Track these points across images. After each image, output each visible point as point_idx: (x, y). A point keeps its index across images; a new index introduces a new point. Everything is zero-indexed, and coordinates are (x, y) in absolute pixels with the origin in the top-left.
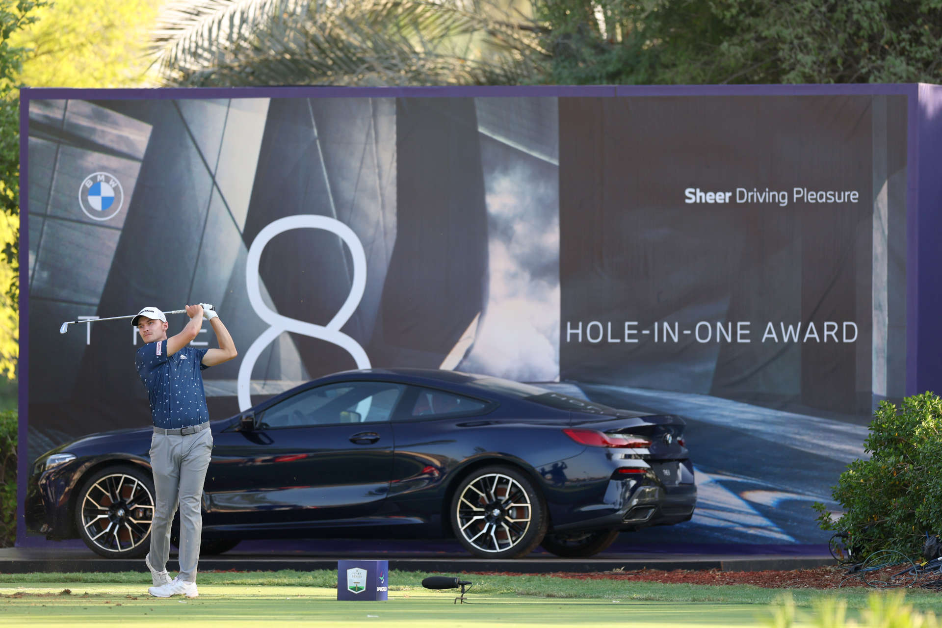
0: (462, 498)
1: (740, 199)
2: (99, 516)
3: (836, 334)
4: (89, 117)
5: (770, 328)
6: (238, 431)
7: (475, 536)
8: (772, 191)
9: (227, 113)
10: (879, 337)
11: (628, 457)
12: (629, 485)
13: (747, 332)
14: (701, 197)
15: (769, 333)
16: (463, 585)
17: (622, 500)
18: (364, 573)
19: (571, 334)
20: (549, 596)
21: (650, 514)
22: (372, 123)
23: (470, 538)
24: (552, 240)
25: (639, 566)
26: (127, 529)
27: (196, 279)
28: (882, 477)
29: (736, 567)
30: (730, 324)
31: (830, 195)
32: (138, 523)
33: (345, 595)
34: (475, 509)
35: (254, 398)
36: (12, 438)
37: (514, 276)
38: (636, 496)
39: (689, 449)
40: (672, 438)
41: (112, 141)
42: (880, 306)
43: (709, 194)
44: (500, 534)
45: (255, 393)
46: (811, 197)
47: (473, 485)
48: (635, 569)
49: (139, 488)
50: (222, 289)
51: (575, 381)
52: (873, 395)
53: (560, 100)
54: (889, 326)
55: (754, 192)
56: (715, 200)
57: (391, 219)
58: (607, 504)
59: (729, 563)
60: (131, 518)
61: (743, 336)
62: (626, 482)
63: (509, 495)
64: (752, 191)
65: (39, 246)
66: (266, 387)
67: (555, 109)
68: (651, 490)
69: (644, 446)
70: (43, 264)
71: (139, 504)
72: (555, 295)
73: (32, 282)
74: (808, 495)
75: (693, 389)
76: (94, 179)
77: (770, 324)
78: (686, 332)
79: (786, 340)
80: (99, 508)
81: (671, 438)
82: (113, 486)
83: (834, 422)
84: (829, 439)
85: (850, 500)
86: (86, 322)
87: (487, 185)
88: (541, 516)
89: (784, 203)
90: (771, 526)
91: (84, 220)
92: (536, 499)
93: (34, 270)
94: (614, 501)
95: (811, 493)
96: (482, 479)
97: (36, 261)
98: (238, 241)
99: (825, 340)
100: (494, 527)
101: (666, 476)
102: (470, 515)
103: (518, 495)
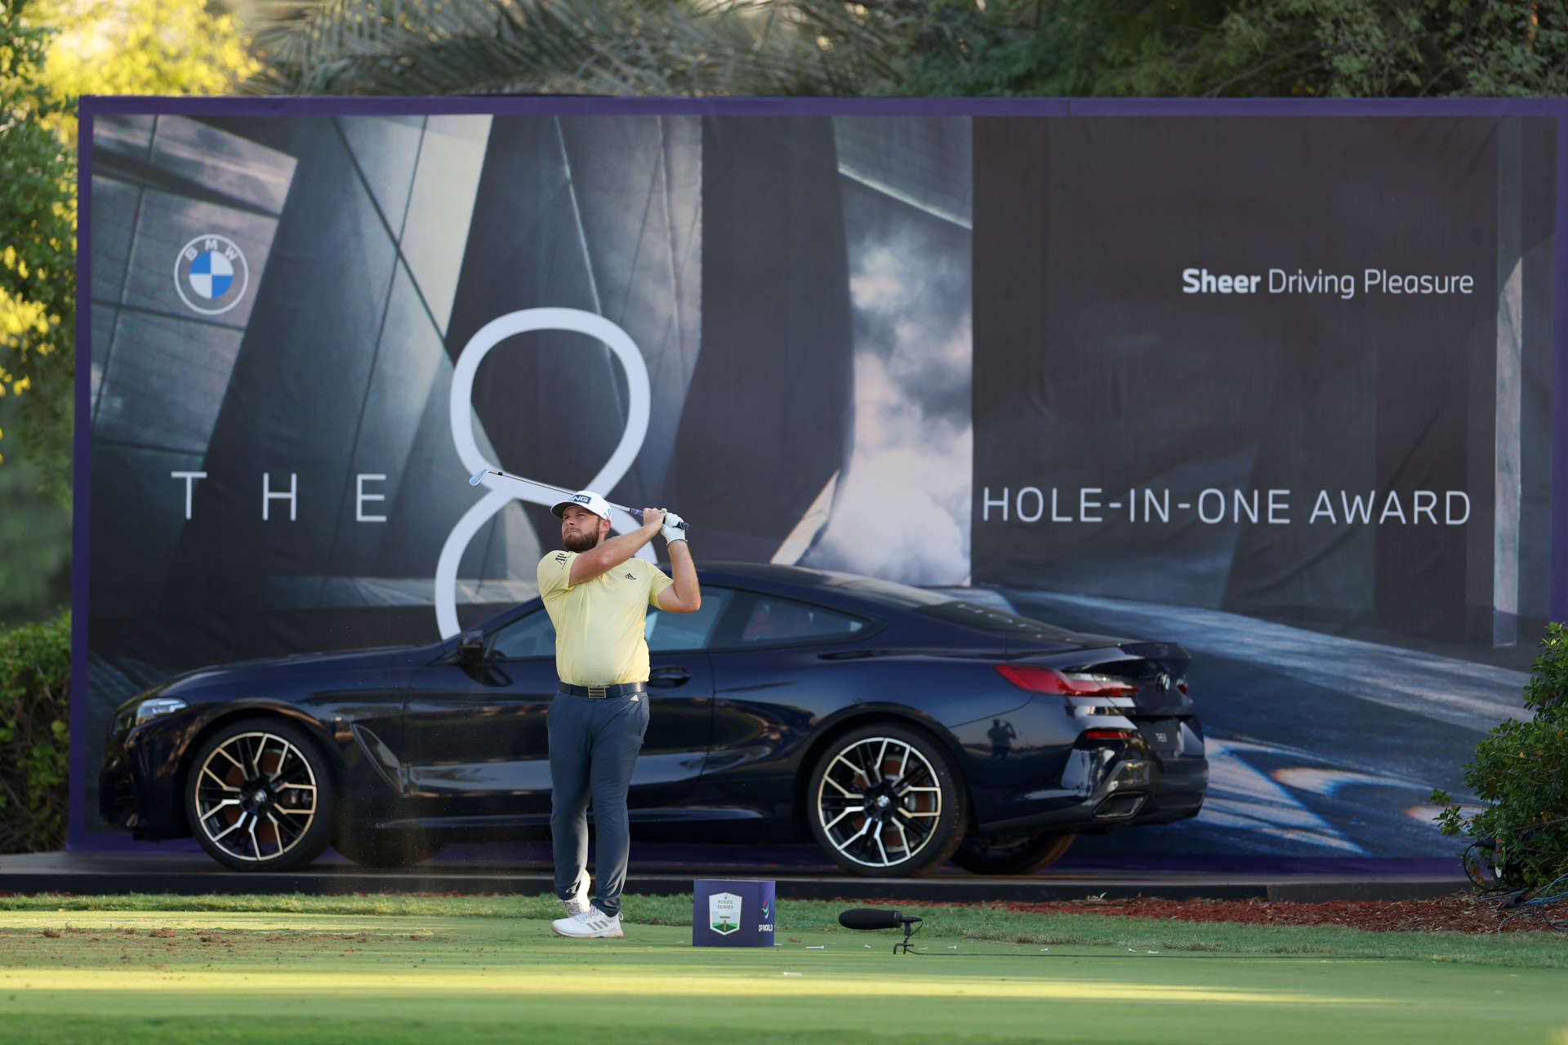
0: (826, 777)
1: (1274, 288)
2: (225, 802)
3: (1433, 511)
4: (192, 144)
5: (1323, 500)
6: (454, 664)
7: (847, 839)
8: (1329, 275)
9: (422, 139)
10: (1506, 517)
11: (1100, 711)
12: (1102, 758)
13: (1286, 506)
14: (1209, 283)
15: (1322, 508)
16: (908, 922)
17: (1091, 783)
18: (737, 901)
19: (990, 507)
21: (1136, 805)
22: (662, 156)
23: (840, 844)
24: (960, 351)
25: (1130, 892)
26: (272, 824)
28: (1558, 748)
30: (1256, 493)
31: (1426, 280)
32: (289, 814)
33: (705, 937)
34: (848, 795)
35: (465, 612)
36: (45, 671)
37: (895, 411)
38: (1114, 777)
39: (1193, 699)
40: (1171, 680)
41: (230, 183)
42: (1508, 465)
43: (1222, 278)
44: (889, 837)
45: (464, 601)
46: (1393, 284)
47: (845, 756)
48: (1123, 897)
49: (290, 756)
50: (412, 429)
51: (997, 586)
52: (1494, 613)
53: (974, 121)
54: (1525, 499)
55: (1298, 275)
56: (1233, 287)
57: (692, 316)
58: (1067, 789)
59: (1280, 888)
60: (277, 806)
61: (1278, 514)
62: (1099, 752)
63: (905, 773)
64: (1296, 273)
65: (107, 356)
66: (482, 591)
67: (968, 137)
68: (1136, 766)
69: (1126, 694)
70: (115, 385)
71: (290, 783)
72: (964, 443)
73: (95, 415)
74: (1386, 777)
75: (1198, 602)
76: (200, 246)
77: (1323, 494)
78: (1182, 506)
79: (1349, 520)
80: (225, 788)
81: (1168, 681)
82: (248, 752)
83: (1429, 655)
84: (1421, 684)
85: (1495, 787)
86: (184, 480)
87: (852, 261)
88: (957, 807)
89: (1348, 294)
90: (1322, 827)
91: (183, 313)
92: (950, 780)
93: (100, 395)
94: (1079, 783)
95: (1388, 773)
96: (860, 746)
97: (103, 380)
98: (437, 349)
99: (1416, 521)
100: (880, 825)
101: (1160, 743)
102: (841, 805)
103: (919, 772)
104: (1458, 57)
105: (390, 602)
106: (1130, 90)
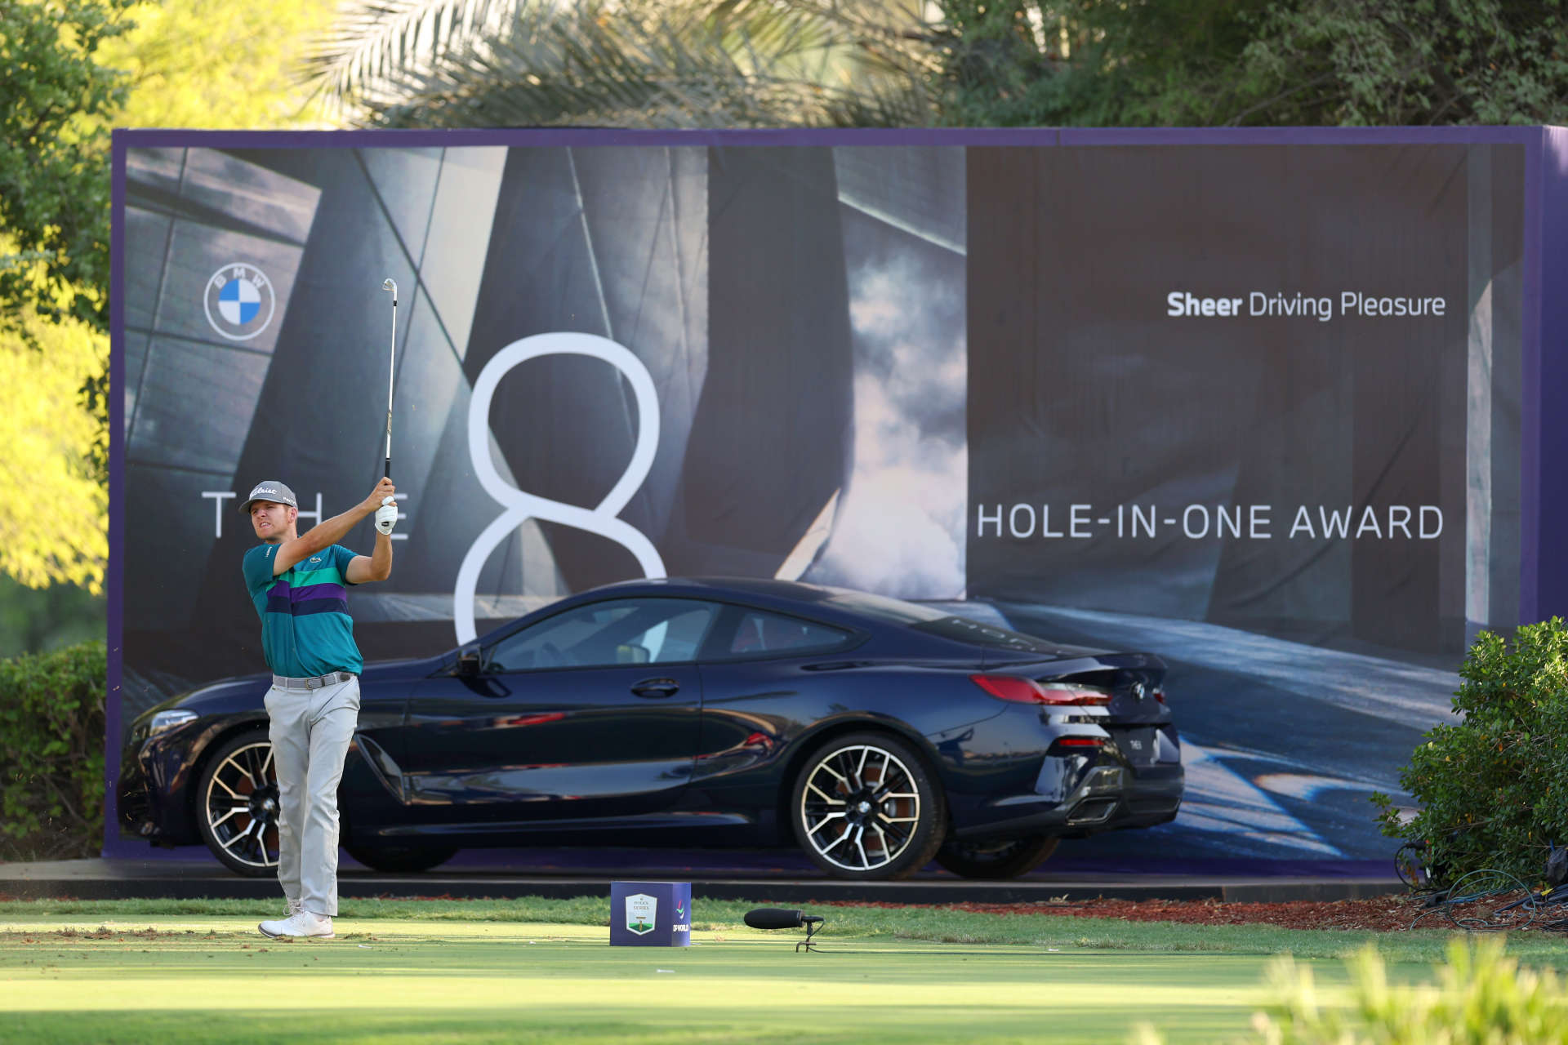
0: (809, 784)
1: (1255, 310)
2: (235, 810)
3: (1407, 525)
4: (220, 176)
5: (1302, 516)
6: (454, 677)
7: (829, 844)
8: (1307, 298)
9: (440, 170)
10: (1477, 530)
11: (1074, 719)
12: (1076, 765)
13: (1267, 521)
14: (1193, 307)
15: (1301, 523)
16: (810, 921)
17: (1064, 789)
18: (652, 902)
19: (985, 524)
20: (947, 940)
21: (1109, 810)
22: (670, 187)
23: (823, 848)
24: (955, 373)
25: (1091, 894)
28: (1480, 753)
29: (1246, 895)
30: (1238, 509)
31: (1400, 303)
33: (622, 937)
34: (830, 801)
35: (481, 624)
36: (98, 685)
37: (894, 431)
38: (1087, 783)
39: (1171, 708)
41: (256, 213)
42: (1479, 480)
43: (1205, 301)
44: (870, 841)
45: (482, 616)
46: (1369, 306)
47: (828, 764)
48: (1085, 899)
50: (432, 450)
51: (991, 599)
52: (1467, 623)
53: (971, 151)
54: (1495, 513)
55: (1278, 298)
56: (1216, 310)
57: (699, 340)
58: (1041, 794)
59: (1235, 889)
61: (1259, 529)
62: (1072, 759)
63: (885, 779)
64: (1275, 296)
65: (141, 381)
66: (499, 606)
67: (963, 167)
68: (1110, 773)
69: (1100, 703)
70: (147, 409)
72: (960, 461)
73: (129, 438)
74: (1363, 782)
75: (1179, 612)
77: (1303, 509)
78: (1168, 521)
79: (1328, 534)
80: (235, 796)
81: (1143, 691)
82: (257, 762)
83: (1404, 665)
84: (1396, 692)
85: (1429, 790)
86: (214, 500)
87: (851, 287)
88: (935, 812)
89: (1326, 316)
90: (1303, 831)
91: (214, 339)
92: (928, 787)
93: (133, 419)
94: (1052, 789)
95: (1366, 779)
96: (842, 753)
97: (136, 404)
98: (455, 373)
99: (1391, 535)
100: (861, 830)
101: (1136, 751)
102: (823, 811)
103: (898, 780)
104: (1467, 85)
105: (412, 617)
106: (1154, 120)
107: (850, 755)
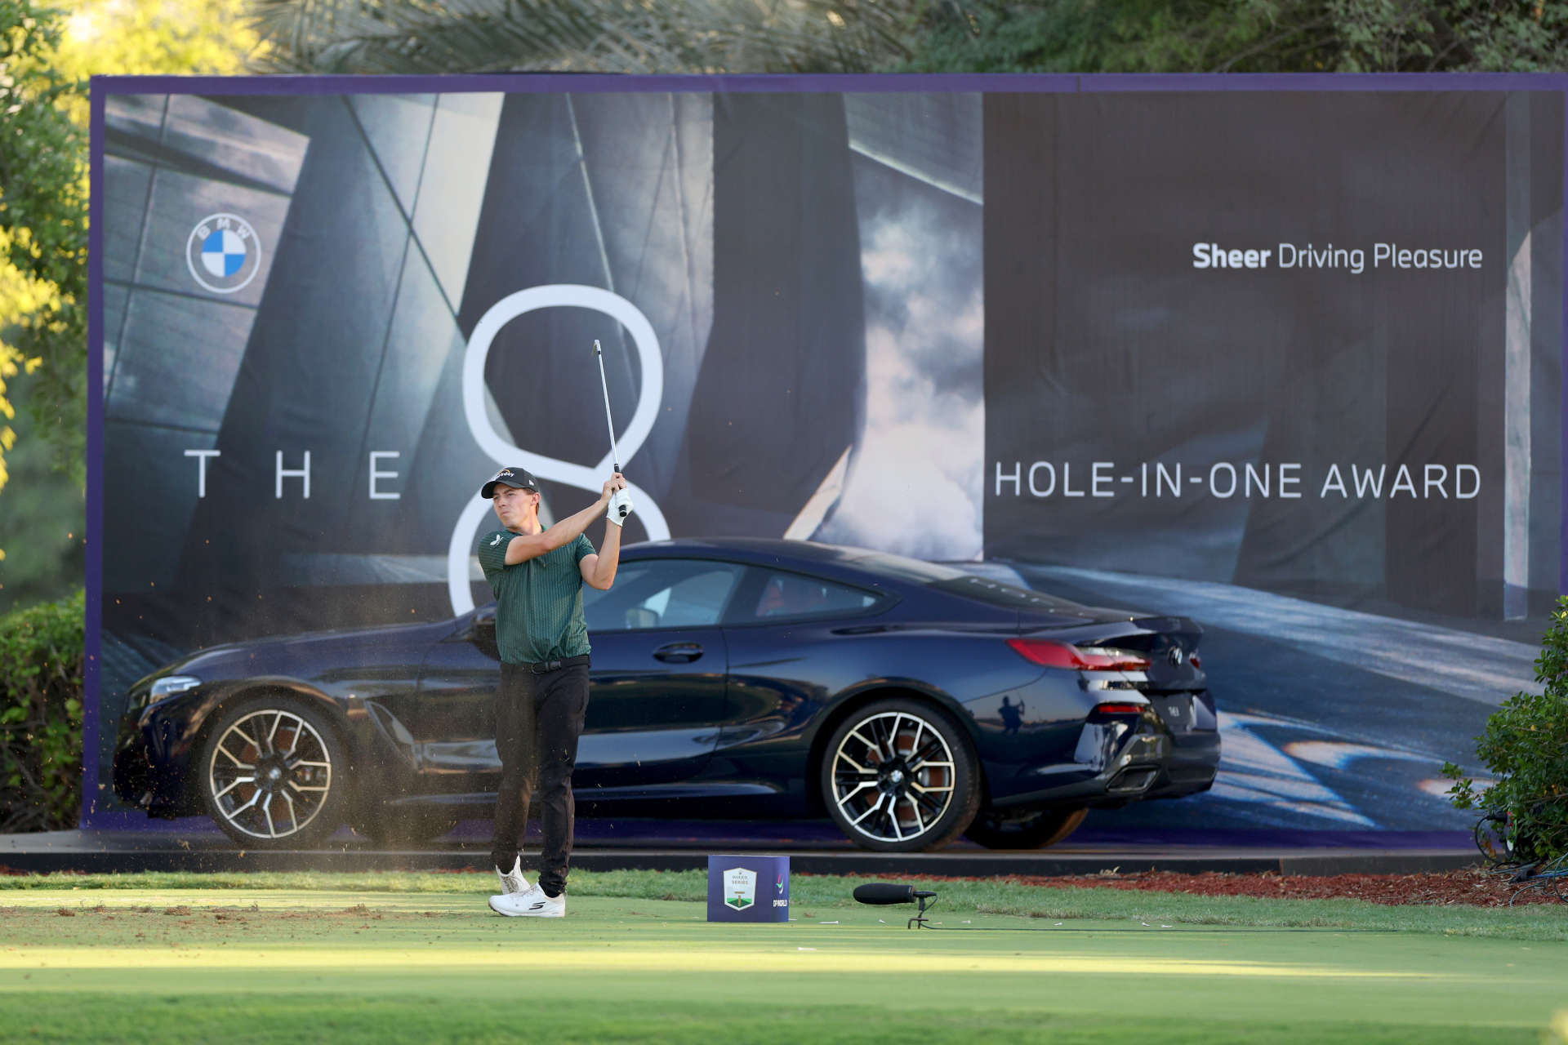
0: (840, 752)
1: (1284, 262)
2: (239, 780)
3: (1443, 484)
4: (204, 123)
6: (468, 641)
7: (861, 814)
8: (1338, 249)
9: (433, 117)
10: (1516, 490)
11: (1114, 685)
12: (1115, 732)
13: (1296, 480)
14: (1219, 258)
15: (1333, 483)
16: (922, 897)
17: (1103, 757)
18: (751, 876)
19: (1003, 482)
21: (1149, 779)
22: (674, 135)
23: (854, 818)
24: (971, 327)
25: (1144, 866)
26: (285, 801)
27: (381, 388)
30: (1267, 467)
31: (1435, 255)
32: (302, 791)
33: (720, 912)
34: (861, 770)
35: (475, 589)
36: (59, 649)
37: (908, 386)
38: (1128, 751)
39: (1205, 673)
40: (1183, 655)
41: (242, 162)
42: (1518, 438)
43: (1233, 253)
44: (903, 811)
46: (1403, 258)
47: (859, 731)
48: (1137, 871)
49: (305, 733)
50: (425, 406)
51: (1009, 561)
52: (1505, 586)
53: (986, 96)
54: (1535, 472)
55: (1308, 249)
56: (1243, 262)
57: (704, 293)
58: (1080, 763)
59: (1293, 862)
60: (291, 783)
61: (1289, 488)
62: (1111, 726)
63: (918, 747)
64: (1306, 248)
65: (120, 335)
67: (978, 113)
68: (1150, 740)
69: (1138, 668)
70: (127, 364)
71: (305, 760)
72: (976, 417)
73: (108, 395)
74: (1398, 750)
75: (1207, 573)
76: (212, 225)
77: (1334, 468)
78: (1194, 480)
79: (1360, 494)
80: (240, 765)
81: (1181, 655)
82: (263, 730)
83: (1441, 629)
84: (1432, 657)
85: (1507, 760)
86: (197, 459)
87: (864, 236)
88: (970, 781)
89: (1359, 268)
90: (1335, 801)
91: (196, 292)
92: (963, 755)
93: (112, 374)
94: (1092, 757)
95: (1401, 747)
96: (873, 721)
97: (116, 359)
98: (448, 327)
99: (1426, 495)
100: (894, 800)
101: (1173, 717)
102: (854, 780)
103: (932, 748)
104: (1466, 31)
105: (403, 579)
106: (1141, 64)
107: (882, 721)
